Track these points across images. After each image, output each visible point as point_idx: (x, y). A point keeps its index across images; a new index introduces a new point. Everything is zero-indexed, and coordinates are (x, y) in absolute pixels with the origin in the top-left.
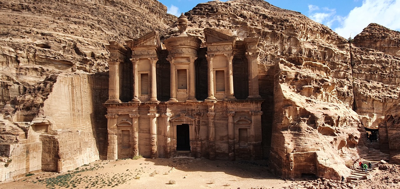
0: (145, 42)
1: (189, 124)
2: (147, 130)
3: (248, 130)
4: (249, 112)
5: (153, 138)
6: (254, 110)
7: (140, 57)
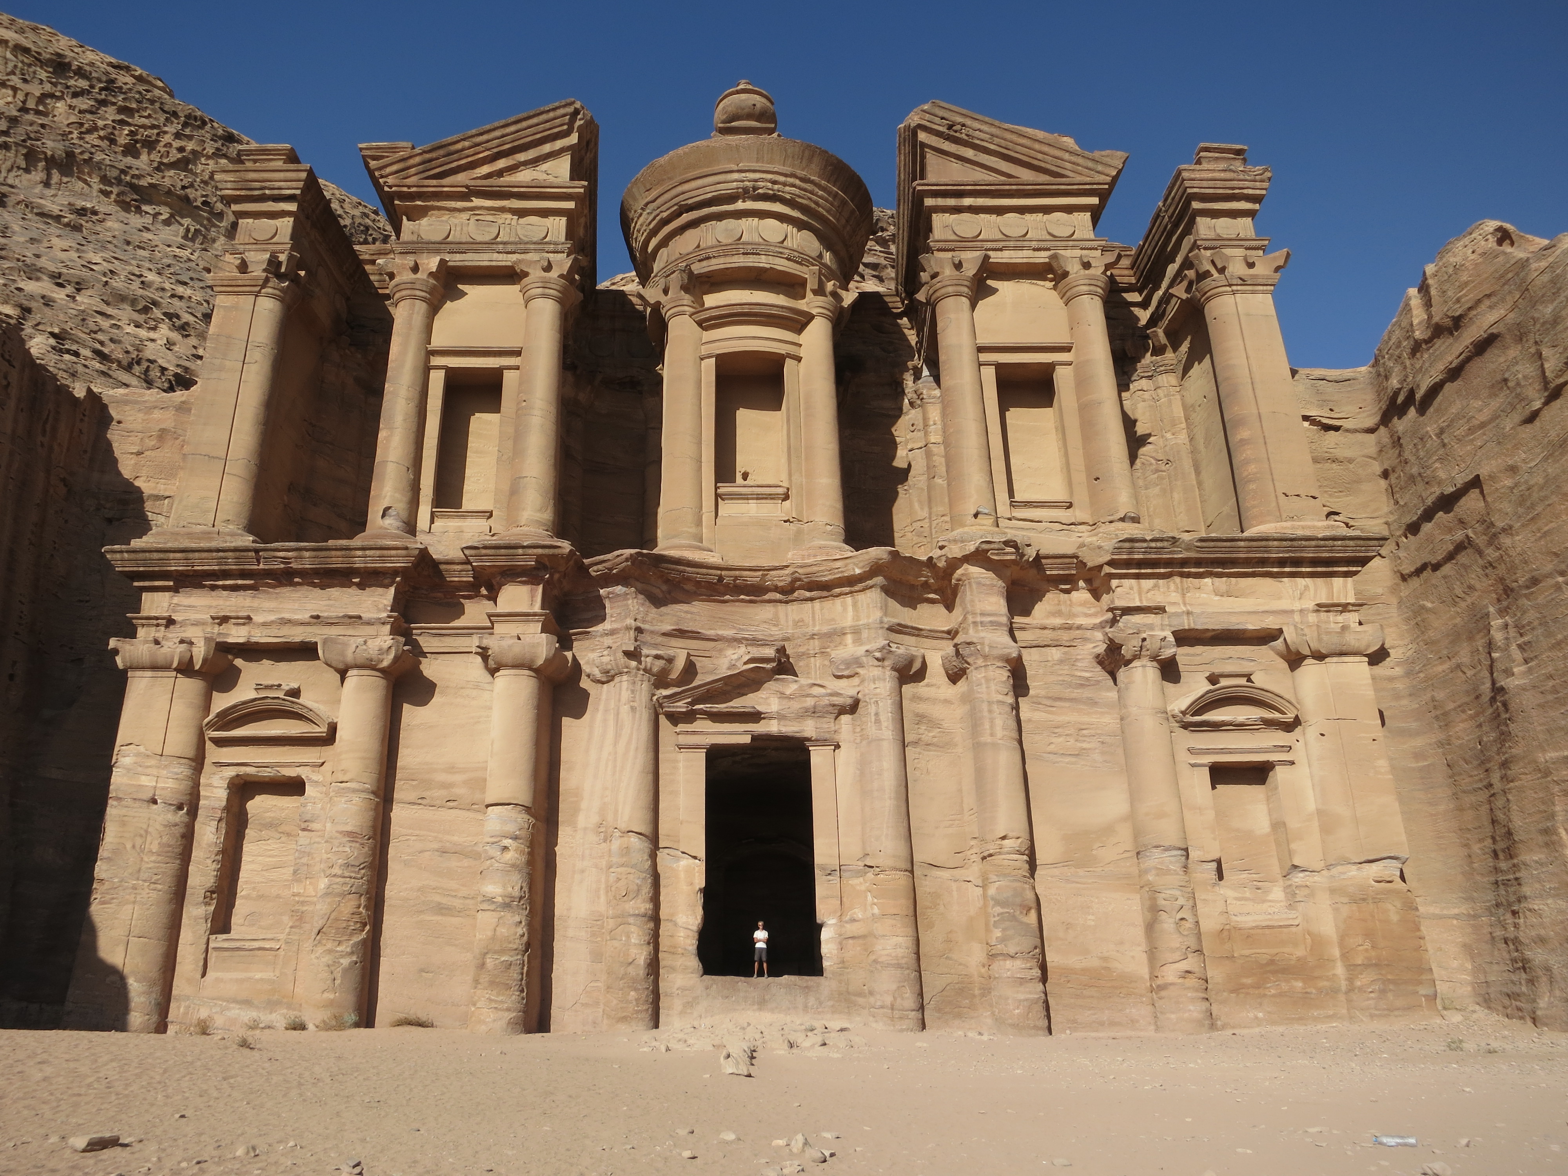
1: (807, 734)
2: (458, 778)
3: (1280, 774)
4: (1276, 634)
5: (507, 842)
6: (1312, 618)
7: (458, 257)
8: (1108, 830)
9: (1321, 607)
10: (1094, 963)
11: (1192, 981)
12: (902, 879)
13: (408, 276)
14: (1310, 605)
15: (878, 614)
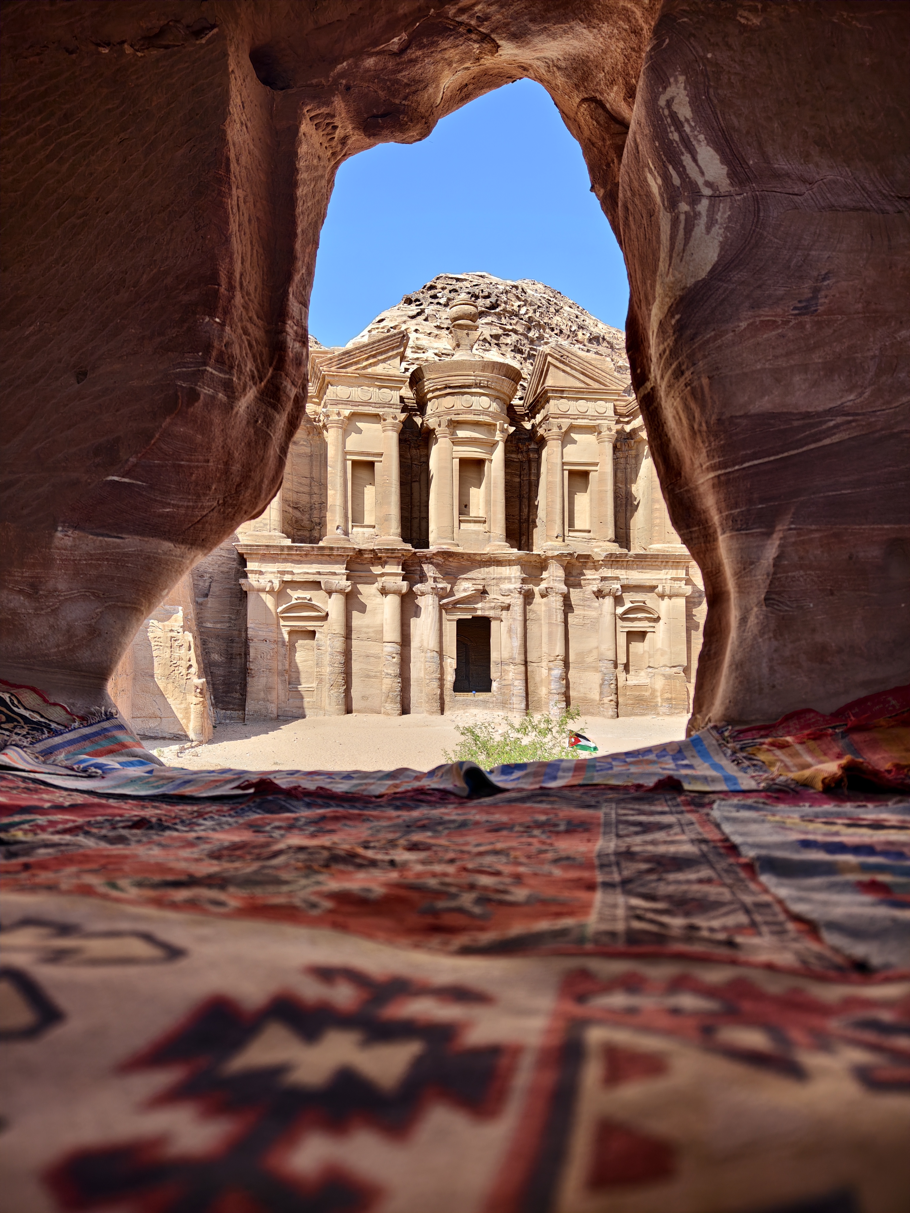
0: (371, 365)
1: (491, 616)
2: (371, 630)
3: (649, 636)
4: (656, 587)
5: (394, 655)
6: (669, 581)
7: (355, 408)
8: (590, 651)
9: (672, 579)
10: (582, 695)
11: (613, 703)
12: (522, 668)
13: (336, 418)
14: (669, 577)
15: (519, 573)
